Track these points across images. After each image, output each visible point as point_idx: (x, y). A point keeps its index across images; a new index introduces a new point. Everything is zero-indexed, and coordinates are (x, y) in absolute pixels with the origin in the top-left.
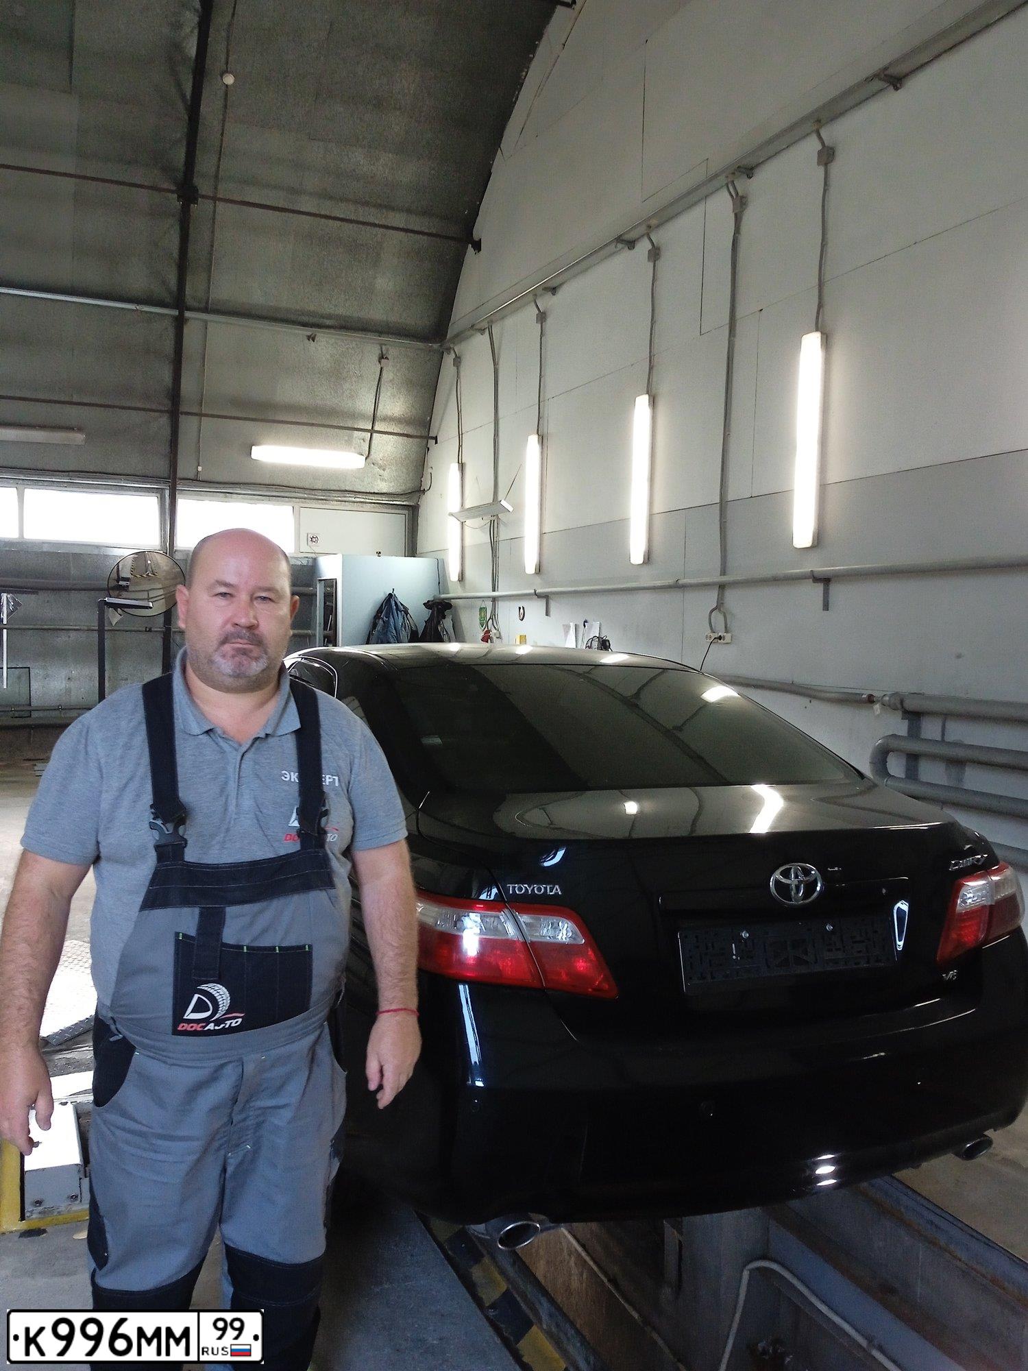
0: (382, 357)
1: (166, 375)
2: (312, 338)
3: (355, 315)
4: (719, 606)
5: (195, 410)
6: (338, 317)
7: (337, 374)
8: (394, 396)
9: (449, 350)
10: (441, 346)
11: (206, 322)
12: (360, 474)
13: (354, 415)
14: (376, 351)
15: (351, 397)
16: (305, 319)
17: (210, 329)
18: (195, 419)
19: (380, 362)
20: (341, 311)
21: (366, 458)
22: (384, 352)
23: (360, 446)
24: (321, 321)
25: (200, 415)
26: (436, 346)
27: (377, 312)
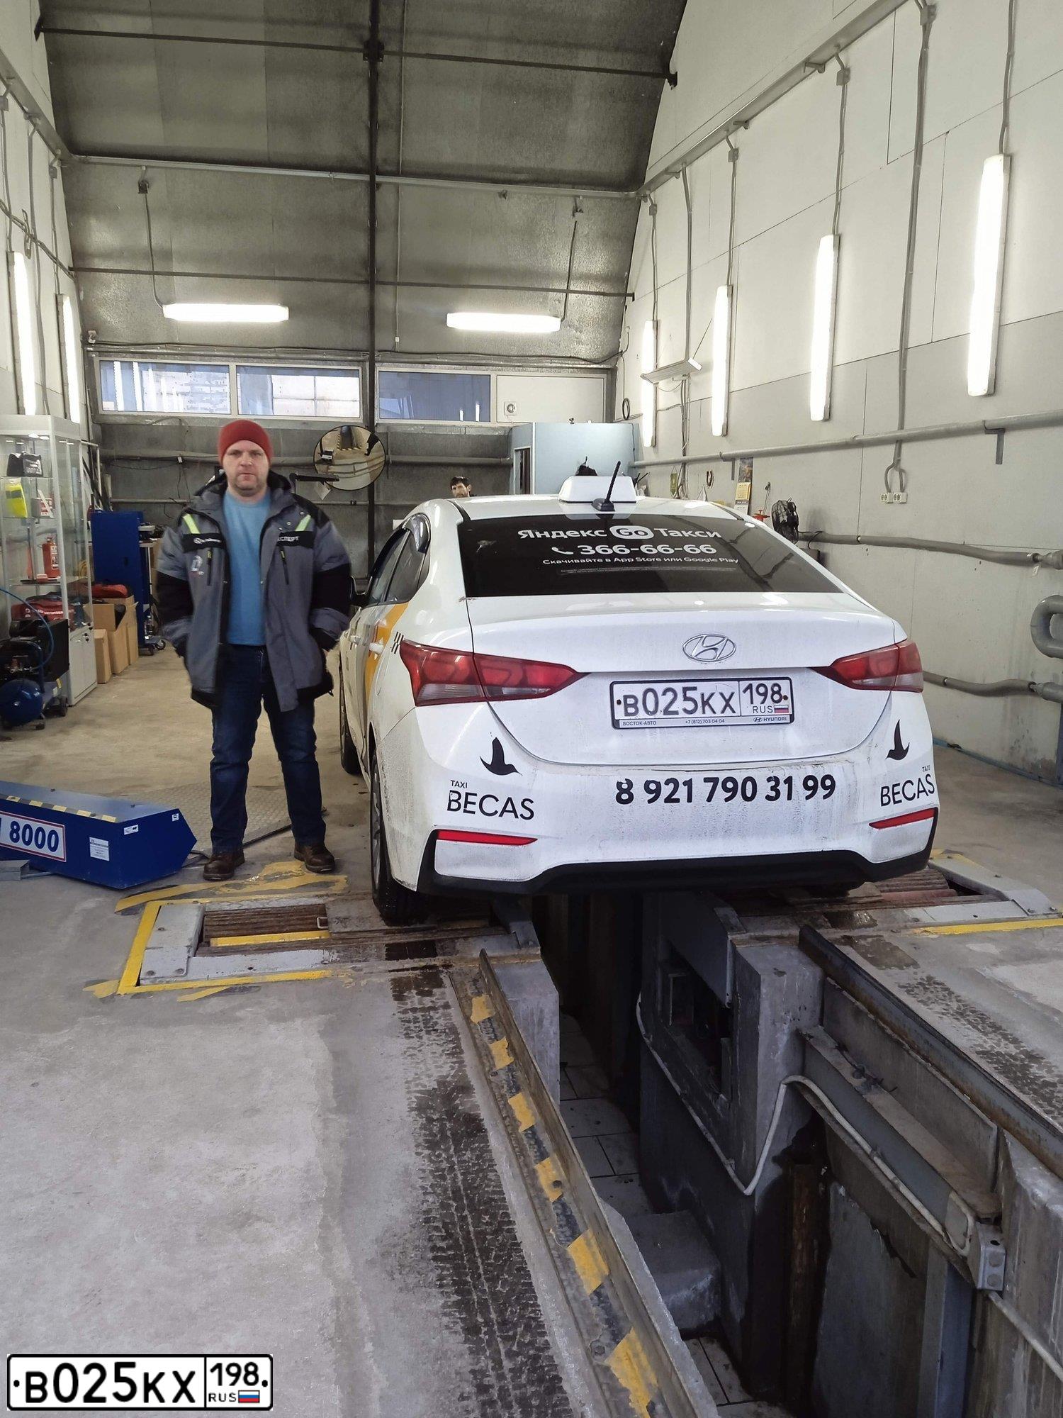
0: (576, 210)
1: (362, 244)
2: (504, 195)
3: (548, 166)
4: (896, 464)
5: (391, 280)
6: (530, 170)
7: (529, 232)
8: (589, 251)
9: (645, 197)
10: (637, 194)
11: (397, 186)
12: (554, 338)
13: (549, 275)
14: (570, 205)
15: (546, 256)
16: (497, 175)
17: (402, 193)
18: (390, 288)
19: (574, 215)
20: (532, 164)
21: (562, 321)
22: (578, 205)
23: (555, 308)
24: (513, 176)
25: (395, 284)
26: (632, 194)
27: (569, 162)
